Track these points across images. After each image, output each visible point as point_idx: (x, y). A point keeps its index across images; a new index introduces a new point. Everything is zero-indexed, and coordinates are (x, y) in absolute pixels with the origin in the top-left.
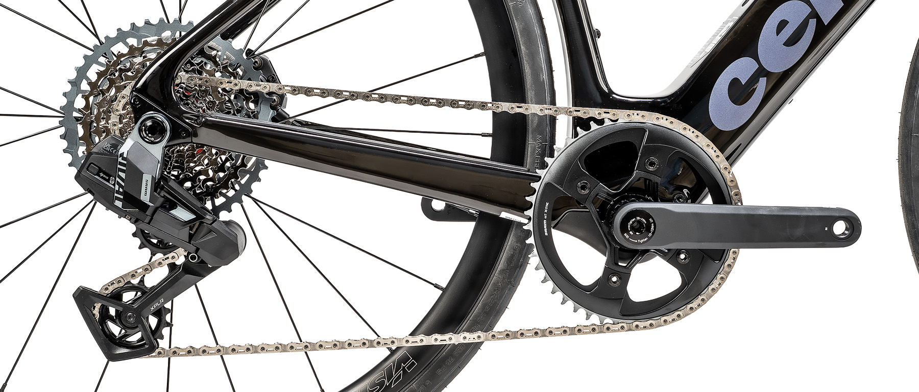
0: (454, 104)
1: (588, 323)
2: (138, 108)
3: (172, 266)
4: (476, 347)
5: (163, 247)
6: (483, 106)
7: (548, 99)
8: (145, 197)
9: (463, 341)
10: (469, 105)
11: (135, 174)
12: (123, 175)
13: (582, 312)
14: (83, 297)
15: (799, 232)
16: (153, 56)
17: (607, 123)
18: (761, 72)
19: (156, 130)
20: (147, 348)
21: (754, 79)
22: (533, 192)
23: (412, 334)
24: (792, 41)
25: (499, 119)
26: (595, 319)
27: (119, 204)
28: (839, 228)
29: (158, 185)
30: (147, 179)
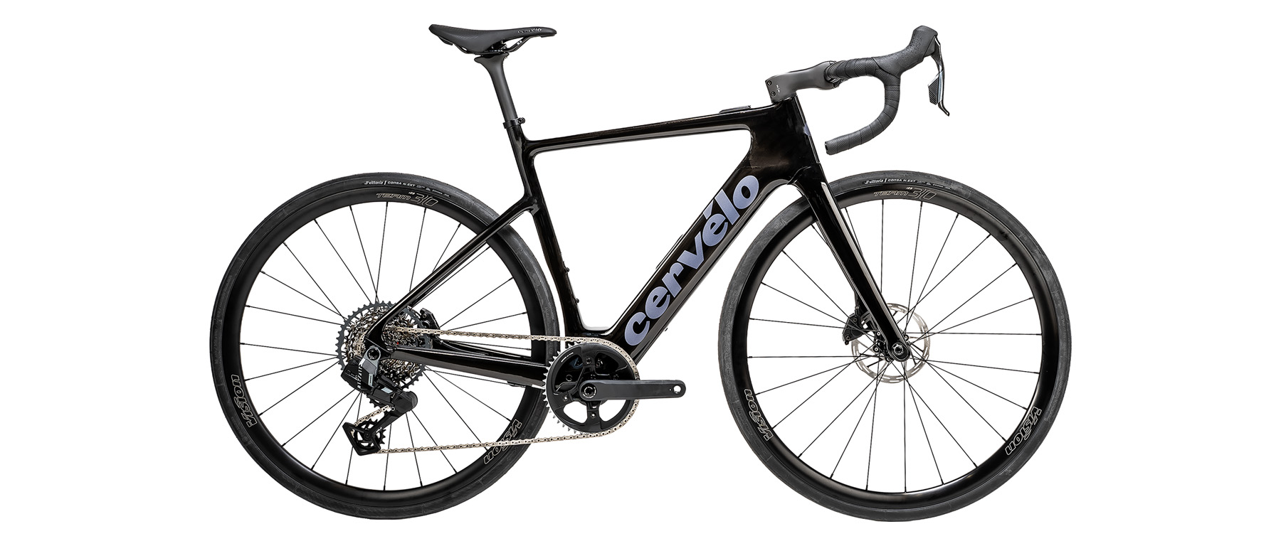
0: (513, 337)
1: (574, 435)
2: (368, 345)
3: (386, 412)
4: (528, 445)
5: (381, 405)
6: (526, 337)
7: (555, 333)
8: (370, 384)
9: (512, 444)
10: (520, 337)
11: (365, 374)
12: (360, 374)
13: (572, 430)
14: (347, 427)
15: (658, 392)
16: (376, 318)
17: (576, 344)
18: (647, 319)
19: (375, 354)
20: (376, 449)
21: (644, 323)
22: (545, 377)
23: (497, 441)
24: (660, 305)
25: (534, 342)
26: (578, 433)
27: (359, 387)
28: (677, 389)
29: (375, 379)
30: (371, 376)
